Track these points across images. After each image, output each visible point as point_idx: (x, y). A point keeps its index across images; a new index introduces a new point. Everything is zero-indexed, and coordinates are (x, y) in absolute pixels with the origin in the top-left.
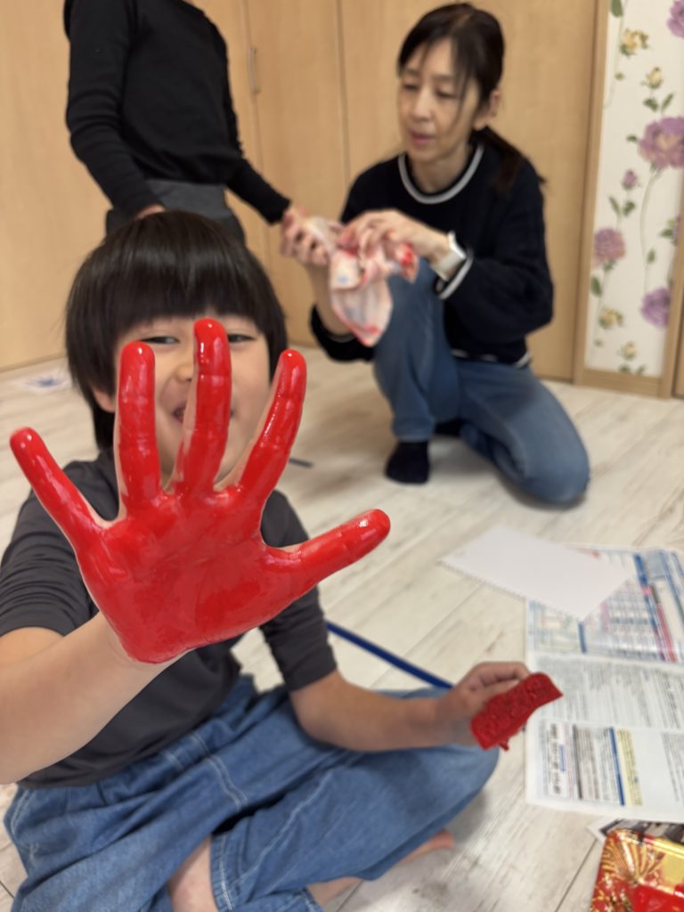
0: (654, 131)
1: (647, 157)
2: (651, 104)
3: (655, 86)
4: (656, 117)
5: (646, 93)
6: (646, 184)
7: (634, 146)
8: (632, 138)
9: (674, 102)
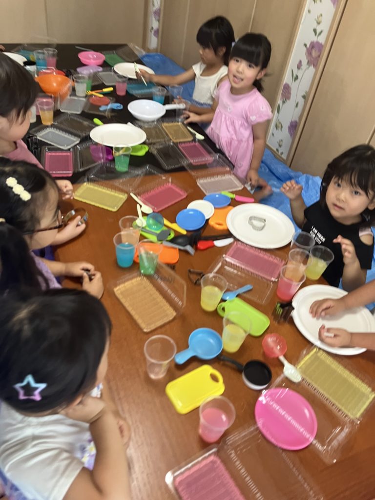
0: (313, 45)
1: (307, 58)
2: (315, 31)
3: (319, 23)
4: (314, 39)
5: (315, 25)
6: (304, 70)
7: (305, 49)
8: (305, 45)
9: (322, 34)
